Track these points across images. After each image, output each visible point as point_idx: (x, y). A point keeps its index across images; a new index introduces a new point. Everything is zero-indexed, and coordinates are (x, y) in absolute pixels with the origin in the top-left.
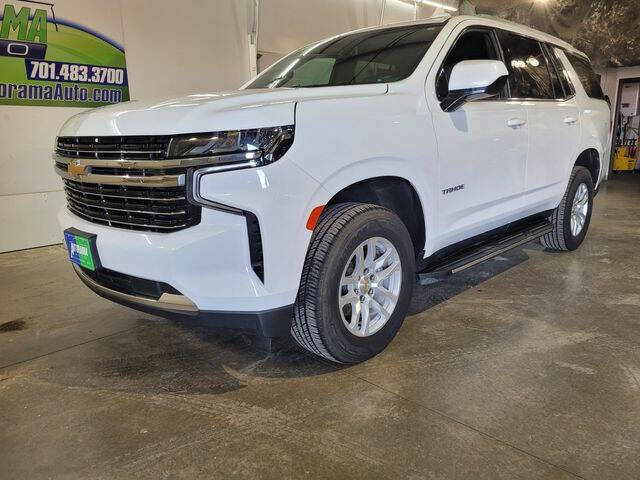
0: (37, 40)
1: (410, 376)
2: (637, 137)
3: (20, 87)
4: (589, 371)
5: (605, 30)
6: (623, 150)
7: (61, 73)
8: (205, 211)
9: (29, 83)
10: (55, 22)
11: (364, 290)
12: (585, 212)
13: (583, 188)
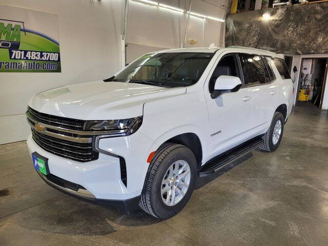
0: (15, 40)
1: (193, 226)
2: (310, 84)
3: (6, 63)
4: (273, 224)
5: (294, 37)
6: (303, 91)
7: (27, 56)
8: (100, 155)
9: (10, 61)
10: (25, 31)
11: (173, 183)
12: (280, 133)
13: (279, 122)
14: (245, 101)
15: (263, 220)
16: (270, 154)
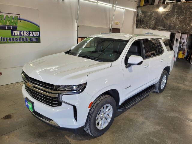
0: (15, 25)
2: (185, 48)
3: (9, 38)
5: (177, 22)
6: (181, 52)
7: (21, 34)
9: (13, 37)
10: (20, 19)
11: (102, 117)
12: (165, 82)
13: (165, 76)
14: (145, 67)
15: (153, 138)
16: (159, 95)
